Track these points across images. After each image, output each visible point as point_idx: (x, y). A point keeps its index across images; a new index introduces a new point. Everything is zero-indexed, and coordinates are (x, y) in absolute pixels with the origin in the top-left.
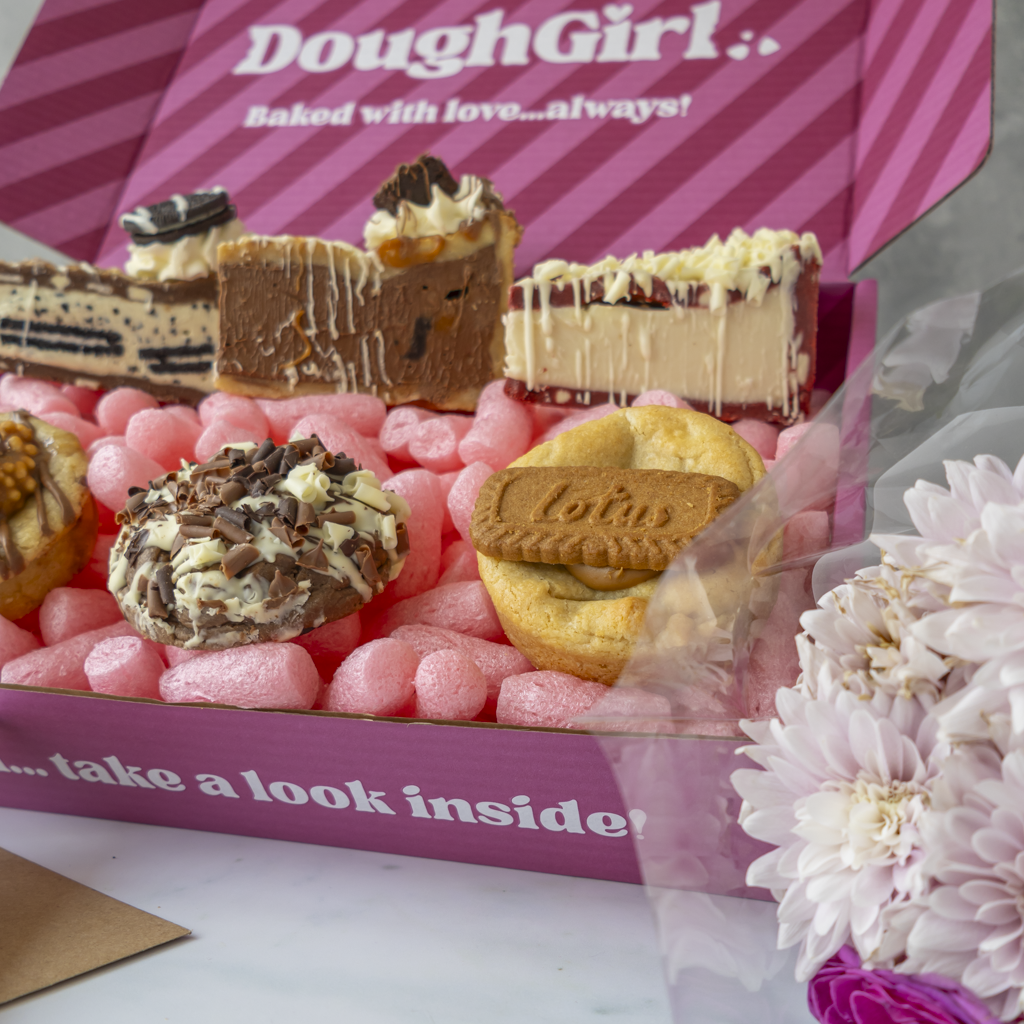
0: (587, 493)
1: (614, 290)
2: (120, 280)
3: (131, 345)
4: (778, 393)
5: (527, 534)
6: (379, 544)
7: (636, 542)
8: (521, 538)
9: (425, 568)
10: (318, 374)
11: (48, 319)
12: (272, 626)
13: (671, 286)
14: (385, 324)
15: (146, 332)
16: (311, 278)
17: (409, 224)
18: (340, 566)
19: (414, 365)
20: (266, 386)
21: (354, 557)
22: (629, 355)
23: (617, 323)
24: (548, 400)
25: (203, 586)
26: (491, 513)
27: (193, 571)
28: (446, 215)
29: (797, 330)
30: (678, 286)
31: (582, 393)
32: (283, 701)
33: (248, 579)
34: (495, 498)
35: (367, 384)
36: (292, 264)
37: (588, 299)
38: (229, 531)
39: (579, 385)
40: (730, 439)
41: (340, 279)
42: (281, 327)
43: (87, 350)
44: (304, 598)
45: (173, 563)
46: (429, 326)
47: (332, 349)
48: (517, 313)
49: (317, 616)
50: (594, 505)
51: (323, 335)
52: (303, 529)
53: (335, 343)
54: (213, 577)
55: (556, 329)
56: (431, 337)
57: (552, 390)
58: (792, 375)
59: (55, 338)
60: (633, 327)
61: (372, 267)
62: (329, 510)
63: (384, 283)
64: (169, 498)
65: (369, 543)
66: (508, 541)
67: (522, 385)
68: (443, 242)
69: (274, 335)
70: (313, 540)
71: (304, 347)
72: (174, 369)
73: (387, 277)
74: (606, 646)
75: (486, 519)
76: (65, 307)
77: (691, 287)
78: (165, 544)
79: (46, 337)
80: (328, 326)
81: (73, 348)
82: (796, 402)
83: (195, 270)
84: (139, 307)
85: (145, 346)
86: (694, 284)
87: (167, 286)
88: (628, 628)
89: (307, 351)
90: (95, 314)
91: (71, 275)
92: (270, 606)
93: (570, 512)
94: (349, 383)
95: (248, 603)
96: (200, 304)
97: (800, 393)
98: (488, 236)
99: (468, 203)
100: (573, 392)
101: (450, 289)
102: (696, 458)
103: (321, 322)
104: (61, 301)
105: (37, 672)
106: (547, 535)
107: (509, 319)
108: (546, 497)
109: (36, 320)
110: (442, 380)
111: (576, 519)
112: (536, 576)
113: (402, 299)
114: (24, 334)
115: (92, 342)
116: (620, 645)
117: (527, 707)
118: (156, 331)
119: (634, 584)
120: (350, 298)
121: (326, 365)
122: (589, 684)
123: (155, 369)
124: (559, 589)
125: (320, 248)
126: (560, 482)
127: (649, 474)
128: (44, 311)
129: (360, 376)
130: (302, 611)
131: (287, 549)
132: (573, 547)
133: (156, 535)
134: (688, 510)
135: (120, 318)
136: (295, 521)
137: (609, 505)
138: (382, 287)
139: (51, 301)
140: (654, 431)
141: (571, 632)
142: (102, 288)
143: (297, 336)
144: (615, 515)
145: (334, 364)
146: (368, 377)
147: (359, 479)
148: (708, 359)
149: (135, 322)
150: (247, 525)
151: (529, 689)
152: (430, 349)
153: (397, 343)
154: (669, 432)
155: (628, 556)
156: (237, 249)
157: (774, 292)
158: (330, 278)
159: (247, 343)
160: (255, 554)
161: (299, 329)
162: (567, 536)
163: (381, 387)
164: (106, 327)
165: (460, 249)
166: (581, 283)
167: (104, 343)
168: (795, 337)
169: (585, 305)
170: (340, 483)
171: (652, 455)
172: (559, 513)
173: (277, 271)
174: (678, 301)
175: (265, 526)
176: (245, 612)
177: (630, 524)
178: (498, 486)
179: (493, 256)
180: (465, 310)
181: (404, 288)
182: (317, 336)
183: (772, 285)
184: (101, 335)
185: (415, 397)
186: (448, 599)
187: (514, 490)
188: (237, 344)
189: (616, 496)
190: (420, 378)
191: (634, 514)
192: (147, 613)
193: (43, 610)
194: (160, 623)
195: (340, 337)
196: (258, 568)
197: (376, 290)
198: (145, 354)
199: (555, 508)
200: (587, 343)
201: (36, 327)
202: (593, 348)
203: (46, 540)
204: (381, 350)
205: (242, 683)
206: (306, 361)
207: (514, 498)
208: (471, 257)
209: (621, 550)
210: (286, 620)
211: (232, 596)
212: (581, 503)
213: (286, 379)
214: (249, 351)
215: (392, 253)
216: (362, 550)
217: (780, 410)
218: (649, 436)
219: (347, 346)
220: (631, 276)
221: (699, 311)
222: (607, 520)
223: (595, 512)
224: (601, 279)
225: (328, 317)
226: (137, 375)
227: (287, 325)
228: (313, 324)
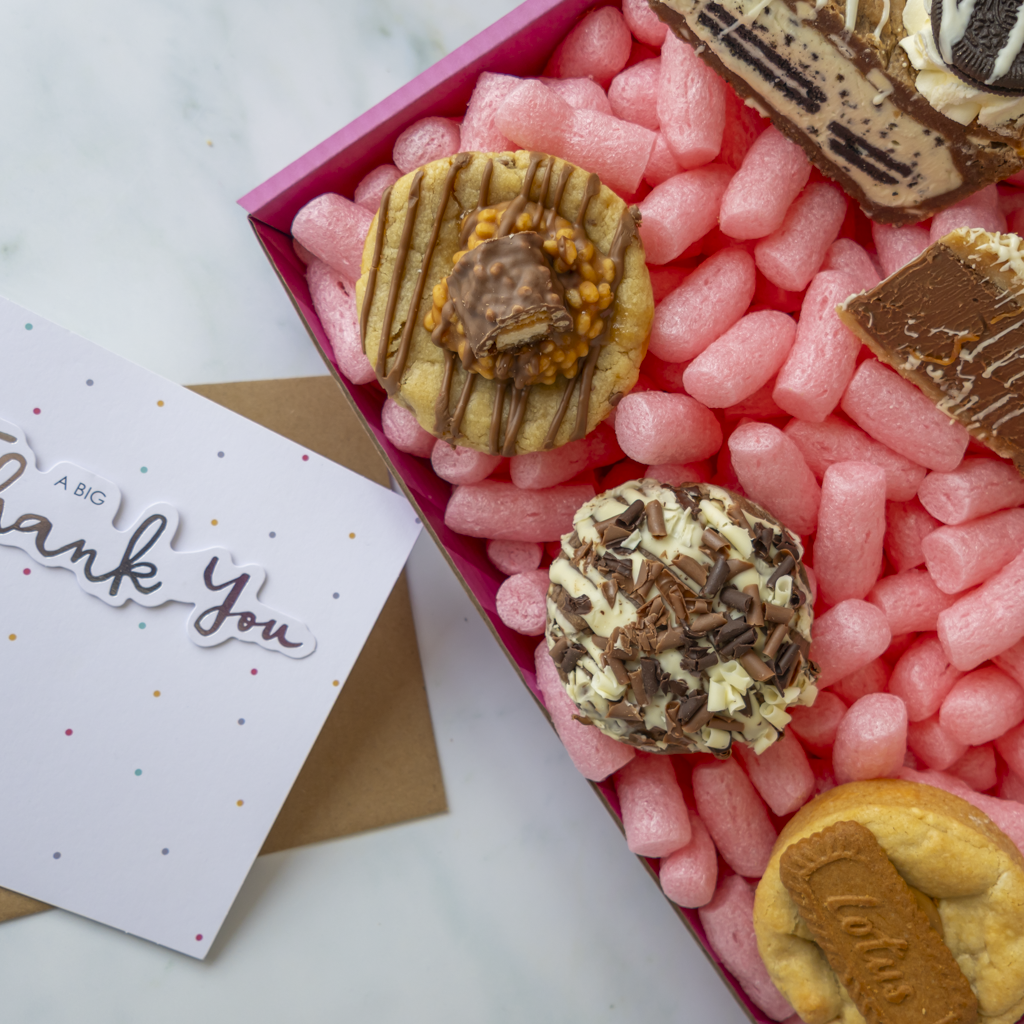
2: (871, 55)
11: (763, 36)
15: (854, 115)
16: (1017, 326)
25: (588, 701)
36: (1012, 301)
42: (943, 329)
43: (781, 86)
47: (972, 377)
51: (976, 366)
53: (980, 377)
59: (756, 53)
69: (929, 328)
71: (947, 357)
72: (854, 158)
76: (789, 40)
80: (988, 365)
81: (768, 75)
84: (869, 90)
85: (844, 123)
89: (946, 362)
90: (815, 65)
96: (934, 134)
103: (985, 357)
104: (791, 30)
109: (749, 28)
114: (728, 29)
115: (791, 83)
118: (866, 121)
123: (834, 145)
128: (764, 28)
135: (839, 87)
139: (780, 24)
142: (844, 48)
143: (951, 346)
145: (961, 385)
149: (852, 99)
159: (897, 313)
161: (958, 344)
164: (817, 83)
167: (802, 91)
173: (990, 295)
182: (968, 363)
184: (806, 83)
188: (887, 307)
195: (989, 379)
196: (636, 725)
201: (744, 32)
206: (937, 366)
213: (905, 360)
214: (893, 318)
225: (996, 360)
226: (813, 137)
227: (951, 333)
228: (975, 353)
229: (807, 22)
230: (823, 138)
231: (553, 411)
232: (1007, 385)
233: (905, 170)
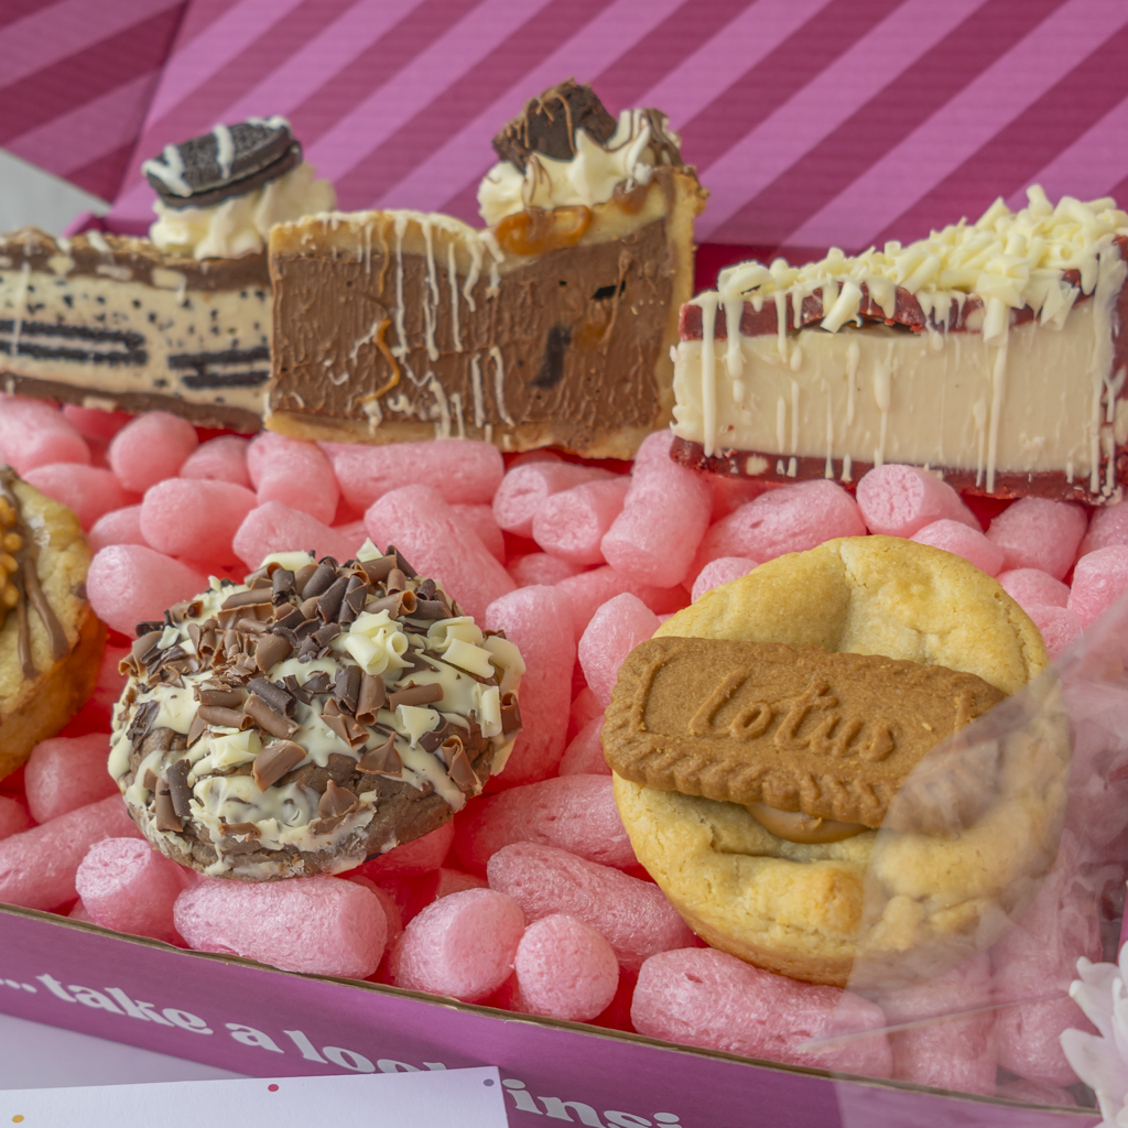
0: (773, 692)
1: (838, 309)
2: (141, 259)
3: (158, 349)
4: (1083, 457)
5: (683, 756)
6: (476, 730)
7: (843, 784)
8: (674, 761)
9: (546, 737)
10: (410, 410)
11: (45, 317)
12: (323, 855)
13: (925, 302)
14: (505, 338)
15: (177, 332)
16: (400, 273)
17: (542, 189)
18: (420, 767)
19: (546, 394)
20: (337, 427)
21: (440, 752)
22: (857, 403)
23: (841, 359)
24: (734, 470)
25: (228, 800)
26: (632, 715)
27: (215, 773)
28: (595, 175)
29: (1117, 366)
30: (937, 302)
31: (786, 459)
32: (336, 967)
33: (289, 791)
34: (640, 691)
35: (479, 423)
36: (374, 252)
37: (797, 324)
38: (264, 717)
39: (781, 450)
40: (995, 607)
41: (442, 273)
42: (358, 344)
43: (99, 358)
44: (368, 818)
45: (191, 755)
46: (568, 340)
47: (429, 374)
48: (693, 344)
49: (385, 840)
50: (784, 713)
51: (417, 354)
52: (368, 718)
53: (434, 366)
54: (243, 786)
55: (749, 367)
56: (570, 355)
57: (741, 456)
58: (1107, 430)
59: (55, 342)
60: (864, 362)
61: (487, 256)
62: (405, 683)
63: (504, 277)
64: (189, 647)
65: (461, 730)
66: (655, 763)
67: (698, 448)
68: (590, 217)
69: (347, 355)
70: (383, 730)
71: (390, 373)
72: (217, 382)
73: (509, 268)
74: (791, 939)
75: (624, 725)
76: (68, 300)
77: (955, 302)
78: (181, 725)
79: (42, 341)
80: (424, 342)
81: (79, 356)
82: (1110, 471)
83: (244, 244)
84: (168, 295)
85: (177, 351)
86: (961, 297)
87: (205, 266)
88: (825, 920)
89: (394, 378)
90: (108, 309)
91: (75, 255)
92: (319, 830)
93: (746, 724)
94: (454, 422)
95: (292, 826)
96: (251, 290)
97: (1116, 459)
98: (656, 206)
99: (629, 157)
100: (772, 459)
101: (599, 285)
102: (943, 635)
103: (414, 336)
104: (62, 291)
105: (17, 871)
106: (712, 760)
107: (680, 352)
108: (713, 695)
109: (30, 319)
110: (585, 417)
111: (756, 736)
112: (694, 815)
113: (529, 301)
114: (14, 338)
115: (105, 347)
116: (813, 940)
117: (675, 1010)
118: (191, 330)
119: (839, 838)
120: (455, 301)
121: (422, 397)
122: (766, 981)
123: (190, 382)
124: (728, 839)
125: (413, 227)
126: (736, 671)
127: (868, 666)
128: (40, 306)
129: (468, 413)
130: (365, 836)
131: (344, 747)
132: (749, 783)
133: (169, 712)
134: (923, 735)
135: (143, 313)
136: (357, 706)
137: (807, 714)
138: (500, 285)
139: (49, 292)
140: (880, 583)
141: (741, 913)
142: (117, 272)
143: (379, 355)
144: (814, 733)
145: (432, 394)
146: (479, 414)
147: (450, 630)
148: (978, 409)
149: (162, 317)
150: (292, 711)
151: (678, 983)
152: (569, 372)
153: (521, 363)
154: (904, 586)
155: (830, 805)
156: (297, 233)
157: (1084, 309)
158: (427, 273)
159: (310, 366)
160: (299, 754)
161: (383, 348)
162: (741, 765)
163: (498, 426)
164: (124, 327)
165: (616, 224)
166: (789, 299)
167: (121, 348)
168: (1113, 375)
169: (792, 332)
170: (424, 632)
171: (876, 621)
172: (731, 724)
173: (353, 264)
174: (934, 324)
175: (315, 708)
176: (285, 838)
177: (835, 751)
178: (646, 669)
179: (664, 235)
180: (620, 314)
181: (533, 286)
182: (408, 357)
183: (1082, 298)
184: (116, 337)
185: (546, 441)
186: (574, 804)
187: (667, 678)
188: (297, 369)
189: (817, 701)
190: (555, 414)
191: (843, 733)
192: (154, 822)
193: (29, 770)
194: (172, 838)
195: (441, 357)
196: (304, 775)
197: (493, 289)
198: (177, 362)
199: (726, 713)
200: (795, 387)
201: (29, 328)
202: (803, 394)
203: (30, 685)
204: (499, 375)
205: (279, 941)
206: (392, 393)
207: (666, 693)
208: (631, 237)
209: (819, 794)
210: (342, 848)
211: (268, 816)
212: (764, 709)
213: (365, 418)
214: (313, 379)
215: (516, 234)
216: (450, 744)
217: (1084, 482)
218: (873, 590)
219: (451, 370)
220: (864, 288)
221: (967, 338)
222: (800, 741)
223: (785, 724)
224: (819, 292)
225: (424, 329)
226: (166, 391)
227: (367, 340)
228: (402, 340)
229: (71, 274)
230: (175, 384)
233: (263, 353)
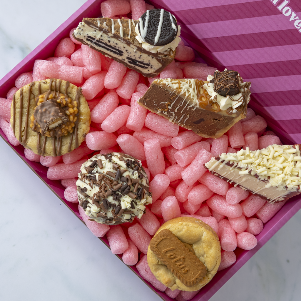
0: (177, 253)
2: (129, 41)
3: (125, 55)
5: (159, 255)
10: (167, 115)
11: (103, 41)
14: (192, 115)
16: (177, 98)
19: (194, 124)
25: (92, 215)
33: (101, 218)
34: (159, 240)
36: (173, 93)
38: (102, 208)
41: (185, 102)
42: (162, 102)
43: (111, 51)
48: (216, 160)
51: (173, 110)
54: (95, 215)
61: (196, 105)
68: (220, 110)
69: (159, 103)
73: (199, 108)
84: (132, 49)
85: (130, 57)
87: (143, 49)
90: (118, 46)
91: (114, 35)
93: (170, 256)
94: (174, 120)
96: (151, 56)
101: (215, 118)
103: (174, 107)
104: (109, 39)
106: (162, 258)
114: (94, 41)
115: (114, 50)
118: (134, 56)
123: (130, 62)
129: (177, 120)
131: (113, 217)
133: (88, 192)
135: (125, 49)
136: (117, 214)
138: (196, 109)
139: (106, 38)
145: (172, 115)
146: (180, 121)
149: (129, 52)
153: (192, 119)
158: (182, 101)
159: (151, 101)
161: (167, 106)
162: (166, 261)
164: (120, 49)
172: (168, 254)
175: (111, 209)
177: (179, 268)
178: (162, 238)
180: (216, 123)
181: (202, 113)
184: (117, 50)
188: (148, 100)
195: (177, 112)
201: (99, 41)
204: (187, 118)
206: (165, 111)
208: (226, 117)
212: (174, 255)
213: (157, 111)
225: (177, 107)
226: (124, 61)
227: (164, 103)
228: (171, 106)
229: (112, 37)
230: (126, 61)
231: (69, 142)
232: (182, 113)
233: (148, 65)
